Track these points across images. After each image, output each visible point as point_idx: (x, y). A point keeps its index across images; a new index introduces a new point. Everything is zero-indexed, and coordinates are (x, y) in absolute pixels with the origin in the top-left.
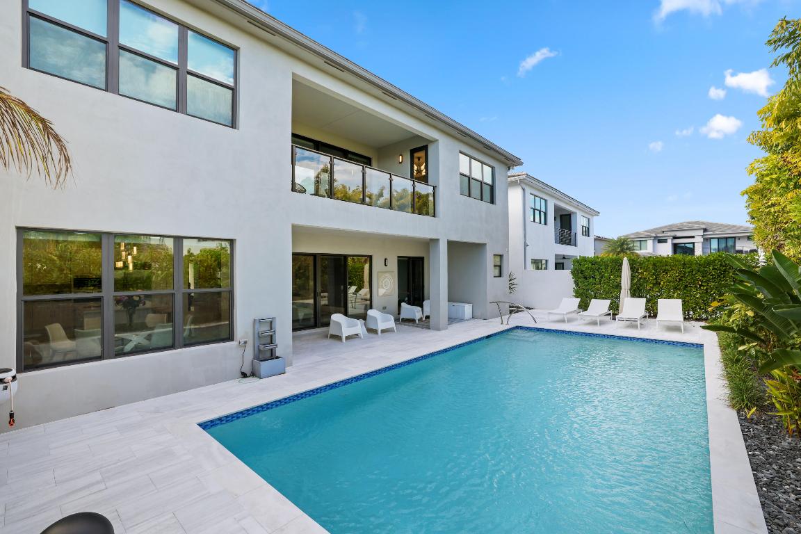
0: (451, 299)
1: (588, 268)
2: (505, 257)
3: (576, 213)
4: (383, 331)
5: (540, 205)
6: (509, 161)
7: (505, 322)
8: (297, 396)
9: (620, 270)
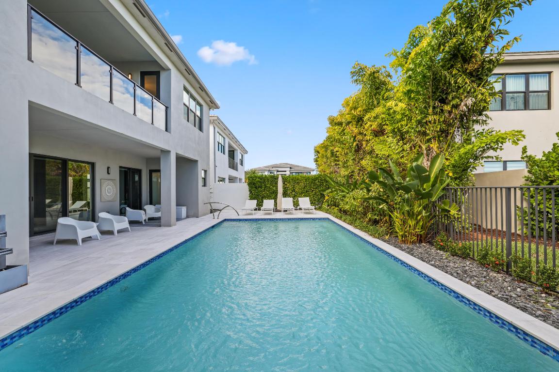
0: (179, 204)
1: (258, 181)
2: (208, 172)
3: (237, 150)
4: (119, 232)
5: (221, 141)
6: (213, 105)
7: (216, 217)
8: (76, 301)
9: (276, 183)
